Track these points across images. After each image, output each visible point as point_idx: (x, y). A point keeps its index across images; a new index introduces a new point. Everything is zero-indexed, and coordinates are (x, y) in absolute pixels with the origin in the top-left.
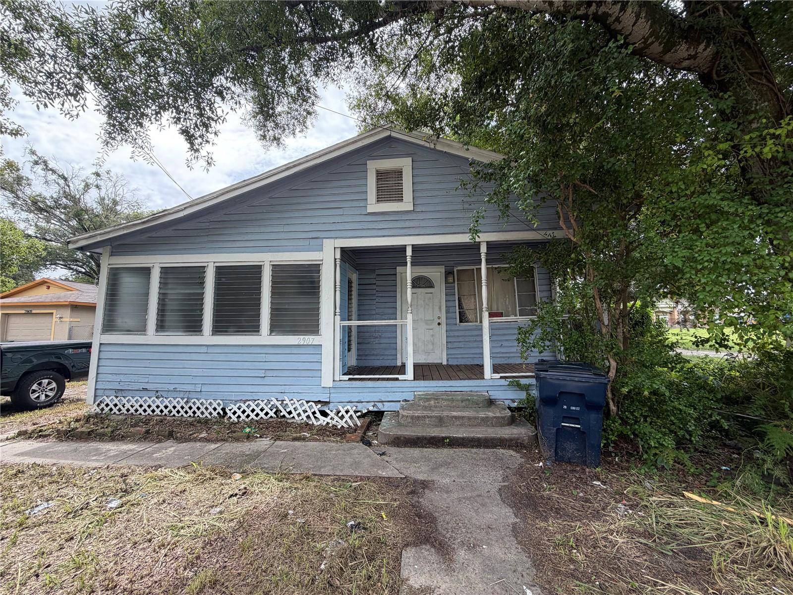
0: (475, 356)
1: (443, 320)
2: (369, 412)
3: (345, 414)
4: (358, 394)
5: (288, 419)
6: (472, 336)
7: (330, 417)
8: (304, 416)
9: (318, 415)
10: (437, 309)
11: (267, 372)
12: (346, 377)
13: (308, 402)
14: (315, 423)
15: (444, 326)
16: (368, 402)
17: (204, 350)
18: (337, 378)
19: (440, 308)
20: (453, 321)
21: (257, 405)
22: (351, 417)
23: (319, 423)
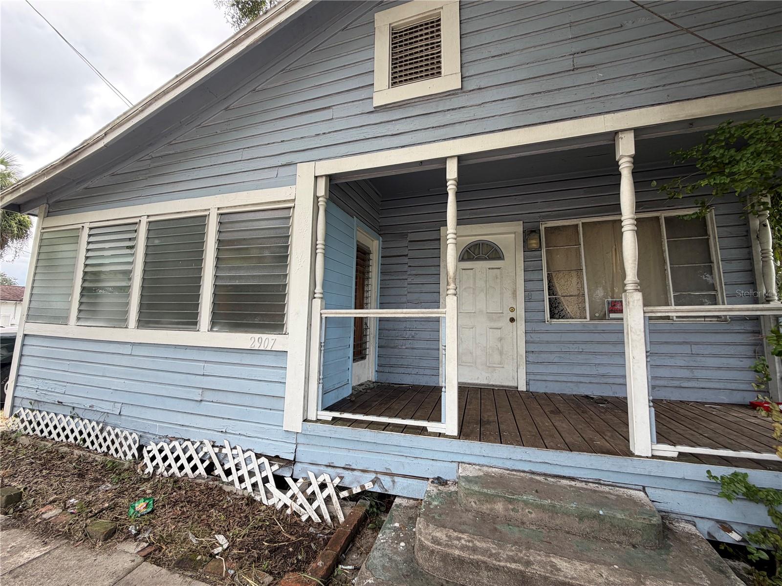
0: (582, 379)
1: (520, 313)
2: (364, 493)
3: (317, 490)
4: (345, 453)
5: (223, 483)
6: (575, 343)
7: (290, 493)
8: (248, 482)
9: (272, 485)
10: (508, 294)
11: (207, 393)
12: (329, 416)
13: (258, 456)
14: (265, 501)
15: (521, 326)
16: (364, 471)
17: (127, 350)
18: (312, 416)
19: (514, 293)
20: (538, 316)
21: (185, 450)
22: (328, 500)
23: (270, 503)
